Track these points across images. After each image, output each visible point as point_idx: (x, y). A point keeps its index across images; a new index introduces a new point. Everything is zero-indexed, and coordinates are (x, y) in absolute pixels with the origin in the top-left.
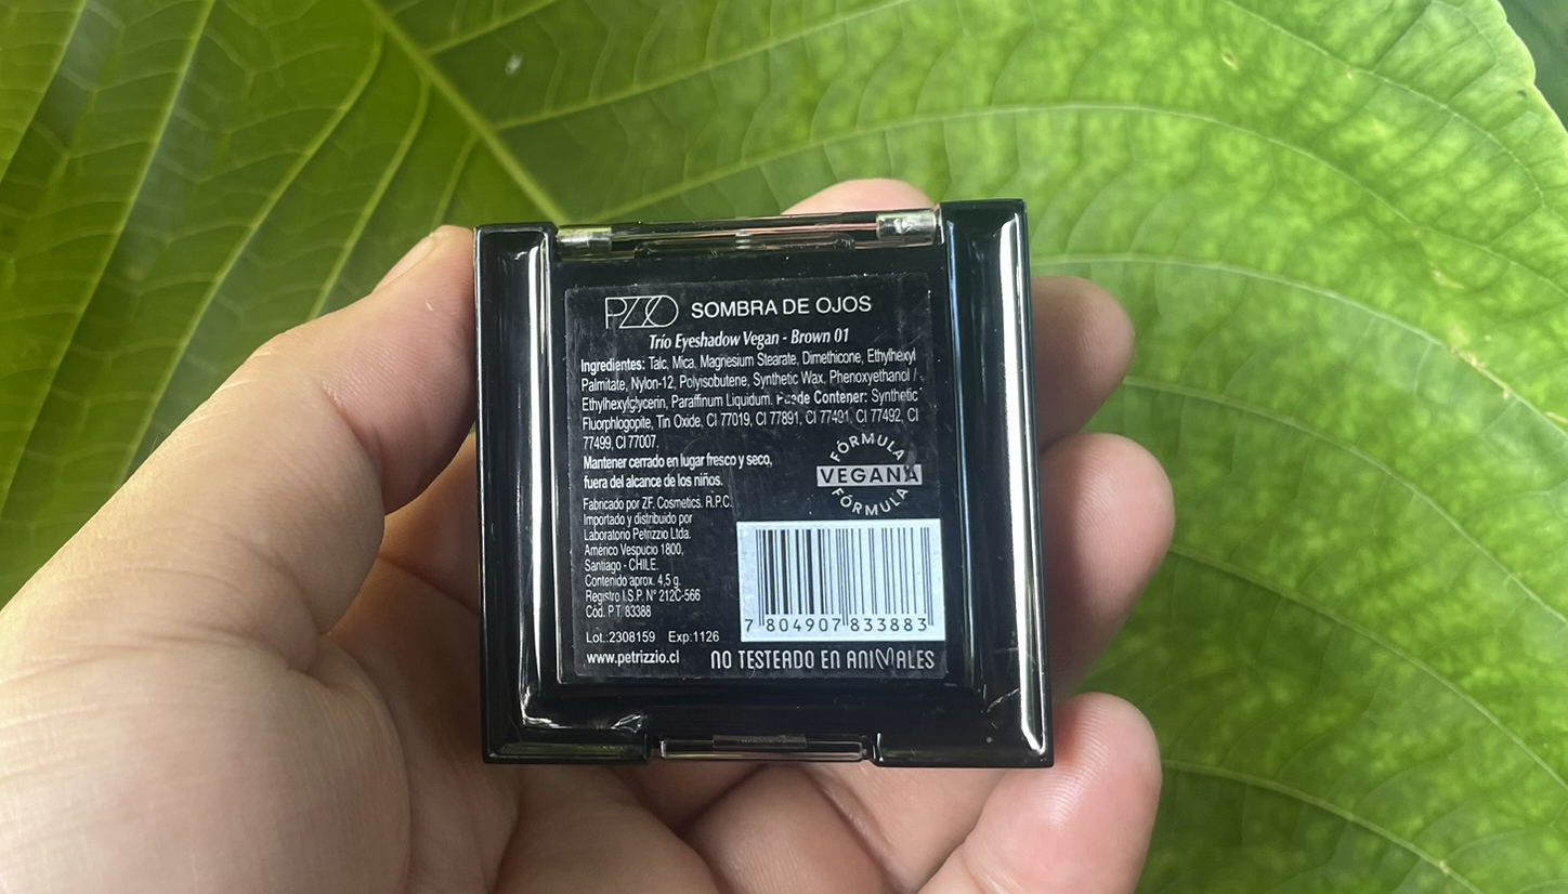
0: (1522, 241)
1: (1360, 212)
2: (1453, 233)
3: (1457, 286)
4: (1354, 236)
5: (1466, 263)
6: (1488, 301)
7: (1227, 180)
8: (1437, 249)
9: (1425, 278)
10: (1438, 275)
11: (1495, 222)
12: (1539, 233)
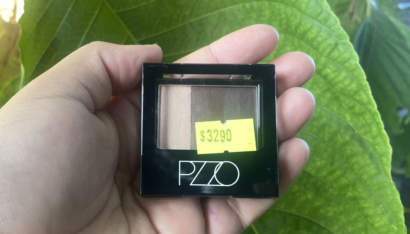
0: (357, 97)
1: (328, 90)
2: (344, 95)
3: (347, 107)
4: (328, 95)
5: (347, 102)
6: (352, 111)
8: (342, 98)
9: (341, 105)
10: (343, 104)
11: (352, 93)
12: (360, 96)
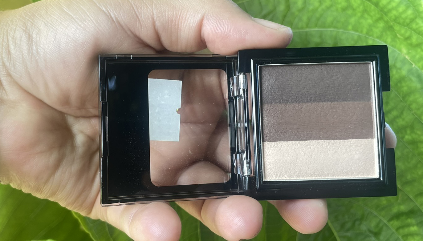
1: (381, 18)
2: (399, 23)
3: (402, 38)
4: (381, 25)
5: (403, 31)
6: (409, 42)
7: (354, 10)
8: (397, 28)
9: (396, 36)
10: (398, 35)
11: (408, 21)
12: (417, 24)
